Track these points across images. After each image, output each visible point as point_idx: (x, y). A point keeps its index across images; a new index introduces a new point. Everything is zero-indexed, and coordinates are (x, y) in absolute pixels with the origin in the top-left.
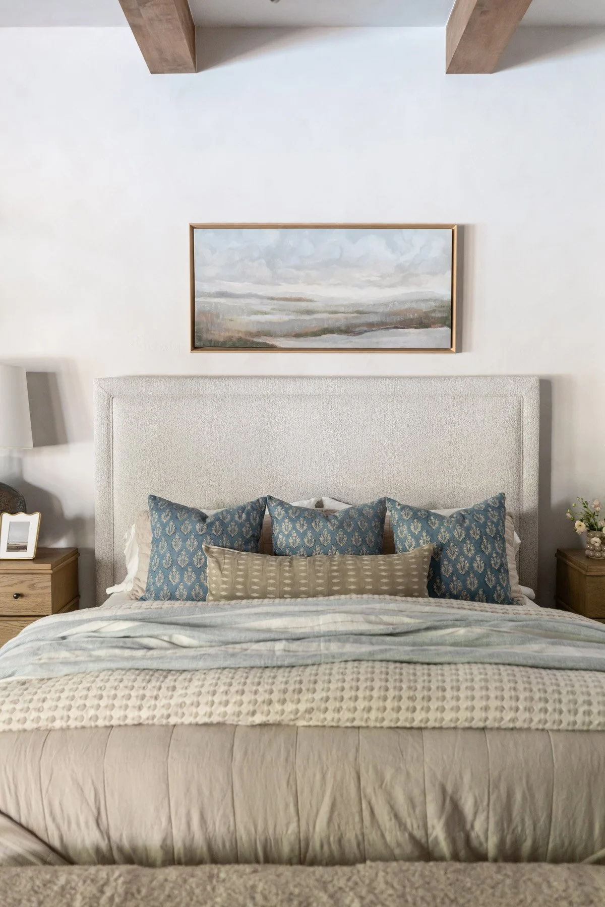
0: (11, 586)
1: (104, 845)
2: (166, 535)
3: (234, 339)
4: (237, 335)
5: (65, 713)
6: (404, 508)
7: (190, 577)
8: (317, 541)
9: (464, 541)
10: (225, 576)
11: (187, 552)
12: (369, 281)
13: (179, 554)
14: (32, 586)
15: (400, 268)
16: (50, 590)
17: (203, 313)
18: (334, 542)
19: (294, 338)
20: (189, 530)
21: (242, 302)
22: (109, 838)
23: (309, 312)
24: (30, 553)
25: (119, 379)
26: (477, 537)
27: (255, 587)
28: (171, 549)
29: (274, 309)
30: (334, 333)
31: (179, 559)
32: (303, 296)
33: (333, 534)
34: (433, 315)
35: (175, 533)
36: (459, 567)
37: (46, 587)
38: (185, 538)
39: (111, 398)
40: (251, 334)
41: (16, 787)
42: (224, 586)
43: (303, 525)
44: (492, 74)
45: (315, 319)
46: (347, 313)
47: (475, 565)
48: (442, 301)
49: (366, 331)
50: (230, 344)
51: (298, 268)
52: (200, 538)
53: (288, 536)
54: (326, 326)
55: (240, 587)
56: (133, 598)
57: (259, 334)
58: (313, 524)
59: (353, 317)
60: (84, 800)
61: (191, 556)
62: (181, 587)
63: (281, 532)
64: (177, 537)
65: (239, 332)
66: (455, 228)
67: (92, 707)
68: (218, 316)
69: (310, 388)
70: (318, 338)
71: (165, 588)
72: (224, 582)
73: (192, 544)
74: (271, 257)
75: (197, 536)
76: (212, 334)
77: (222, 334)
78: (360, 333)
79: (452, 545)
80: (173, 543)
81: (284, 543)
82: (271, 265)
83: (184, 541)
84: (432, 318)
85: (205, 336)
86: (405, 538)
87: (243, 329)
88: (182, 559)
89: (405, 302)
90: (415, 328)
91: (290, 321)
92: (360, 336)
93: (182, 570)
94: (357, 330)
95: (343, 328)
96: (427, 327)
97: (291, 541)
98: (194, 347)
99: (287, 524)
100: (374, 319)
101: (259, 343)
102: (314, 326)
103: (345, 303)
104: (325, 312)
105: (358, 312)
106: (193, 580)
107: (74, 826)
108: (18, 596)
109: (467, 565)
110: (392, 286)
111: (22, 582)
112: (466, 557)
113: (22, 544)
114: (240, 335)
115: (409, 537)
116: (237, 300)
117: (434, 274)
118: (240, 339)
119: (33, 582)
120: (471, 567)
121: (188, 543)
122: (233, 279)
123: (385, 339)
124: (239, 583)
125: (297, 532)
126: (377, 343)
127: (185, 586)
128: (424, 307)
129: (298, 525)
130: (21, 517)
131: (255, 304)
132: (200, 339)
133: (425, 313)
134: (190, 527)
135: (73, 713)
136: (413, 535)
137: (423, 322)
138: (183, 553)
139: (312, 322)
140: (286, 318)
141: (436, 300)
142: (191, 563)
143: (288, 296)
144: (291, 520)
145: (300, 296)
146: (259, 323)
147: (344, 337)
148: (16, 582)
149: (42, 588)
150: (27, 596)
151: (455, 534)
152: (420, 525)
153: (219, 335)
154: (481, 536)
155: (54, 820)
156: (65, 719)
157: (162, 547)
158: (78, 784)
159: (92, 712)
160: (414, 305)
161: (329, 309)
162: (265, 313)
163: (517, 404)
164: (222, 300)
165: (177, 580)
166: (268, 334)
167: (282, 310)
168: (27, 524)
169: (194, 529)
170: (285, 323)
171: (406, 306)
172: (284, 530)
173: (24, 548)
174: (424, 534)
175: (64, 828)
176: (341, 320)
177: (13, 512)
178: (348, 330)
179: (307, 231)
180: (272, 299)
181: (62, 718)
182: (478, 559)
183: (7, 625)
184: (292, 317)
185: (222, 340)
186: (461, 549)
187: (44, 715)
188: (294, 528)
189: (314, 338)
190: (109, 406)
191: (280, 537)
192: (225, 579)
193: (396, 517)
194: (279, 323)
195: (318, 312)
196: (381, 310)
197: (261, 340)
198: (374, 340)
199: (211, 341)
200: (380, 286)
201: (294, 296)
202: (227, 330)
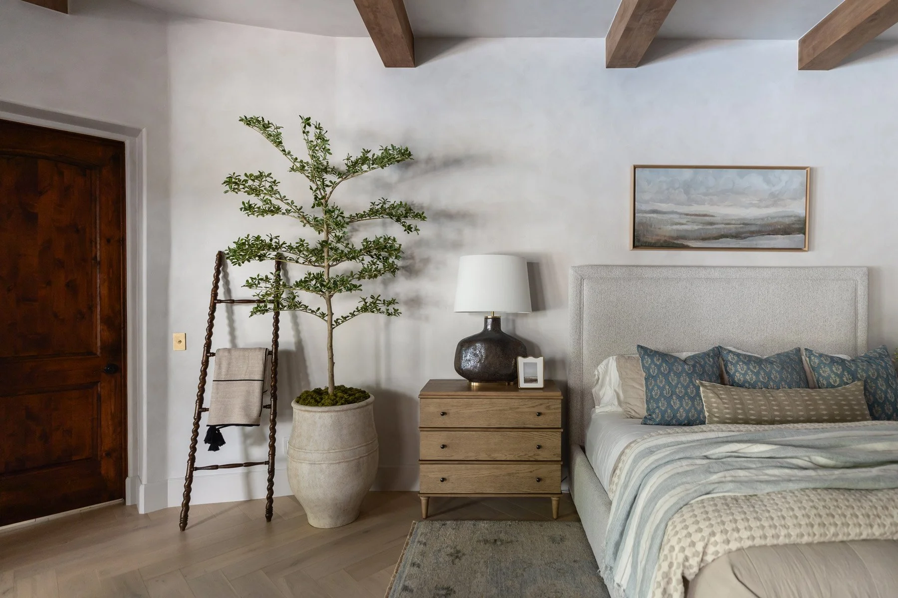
0: (533, 407)
2: (662, 373)
3: (662, 242)
4: (663, 239)
6: (821, 355)
7: (687, 404)
8: (769, 378)
9: (877, 378)
10: (724, 403)
11: (683, 385)
12: (751, 203)
13: (676, 386)
14: (548, 407)
15: (772, 195)
16: (560, 410)
17: (641, 224)
18: (782, 379)
19: (701, 241)
20: (680, 370)
21: (666, 217)
23: (711, 224)
24: (540, 384)
25: (586, 266)
26: (885, 376)
27: (752, 412)
28: (669, 384)
29: (688, 222)
30: (728, 238)
31: (677, 390)
32: (708, 213)
33: (780, 373)
34: (793, 226)
35: (669, 372)
36: (877, 397)
37: (557, 408)
38: (678, 375)
39: (582, 279)
40: (672, 238)
42: (727, 411)
43: (755, 367)
44: (829, 71)
45: (715, 228)
46: (737, 224)
47: (888, 396)
48: (799, 217)
49: (749, 237)
50: (659, 244)
51: (705, 195)
52: (690, 375)
53: (746, 373)
54: (723, 233)
55: (740, 411)
56: (629, 417)
57: (678, 238)
58: (763, 366)
59: (741, 228)
61: (686, 388)
62: (681, 410)
63: (736, 371)
64: (672, 375)
65: (665, 236)
66: (808, 169)
68: (651, 226)
69: (716, 274)
70: (717, 241)
71: (669, 411)
72: (726, 408)
73: (685, 379)
74: (687, 187)
75: (688, 374)
76: (647, 237)
77: (654, 238)
78: (745, 238)
79: (869, 381)
80: (670, 379)
81: (742, 379)
82: (687, 192)
83: (679, 377)
84: (793, 228)
85: (643, 239)
86: (829, 376)
87: (667, 234)
88: (679, 390)
89: (775, 218)
90: (782, 235)
91: (698, 229)
92: (744, 240)
93: (680, 399)
94: (743, 235)
95: (734, 234)
96: (789, 234)
97: (748, 378)
98: (635, 246)
99: (742, 366)
100: (753, 228)
101: (678, 244)
102: (715, 233)
103: (736, 218)
104: (722, 223)
105: (743, 224)
106: (690, 405)
108: (539, 414)
109: (883, 396)
110: (767, 207)
111: (541, 404)
112: (881, 390)
113: (533, 378)
114: (665, 238)
115: (833, 376)
116: (664, 215)
117: (794, 199)
118: (665, 241)
119: (548, 405)
120: (886, 397)
121: (682, 379)
122: (661, 201)
123: (761, 242)
124: (739, 409)
125: (752, 371)
126: (756, 244)
127: (685, 410)
128: (787, 221)
129: (751, 367)
130: (530, 359)
131: (676, 218)
132: (639, 241)
133: (788, 225)
134: (680, 368)
136: (836, 374)
137: (786, 231)
138: (680, 386)
139: (712, 230)
140: (696, 227)
141: (795, 216)
142: (686, 393)
143: (697, 213)
144: (744, 363)
145: (705, 213)
146: (678, 230)
147: (734, 240)
148: (535, 404)
149: (555, 409)
150: (544, 414)
151: (870, 373)
152: (840, 367)
153: (651, 239)
154: (887, 376)
157: (661, 382)
160: (781, 220)
161: (725, 222)
162: (682, 224)
163: (854, 285)
164: (655, 215)
165: (678, 405)
166: (684, 238)
167: (693, 222)
168: (535, 364)
169: (683, 369)
170: (695, 230)
171: (775, 220)
172: (740, 370)
173: (536, 381)
174: (846, 374)
176: (732, 228)
177: (525, 356)
178: (737, 236)
179: (711, 171)
180: (687, 215)
182: (890, 392)
183: (530, 434)
184: (700, 227)
185: (653, 241)
186: (876, 384)
188: (749, 369)
189: (714, 241)
190: (581, 284)
191: (737, 374)
192: (726, 406)
193: (817, 361)
194: (691, 231)
195: (717, 224)
196: (759, 223)
197: (680, 242)
198: (755, 242)
199: (646, 242)
200: (759, 207)
201: (701, 213)
202: (657, 235)
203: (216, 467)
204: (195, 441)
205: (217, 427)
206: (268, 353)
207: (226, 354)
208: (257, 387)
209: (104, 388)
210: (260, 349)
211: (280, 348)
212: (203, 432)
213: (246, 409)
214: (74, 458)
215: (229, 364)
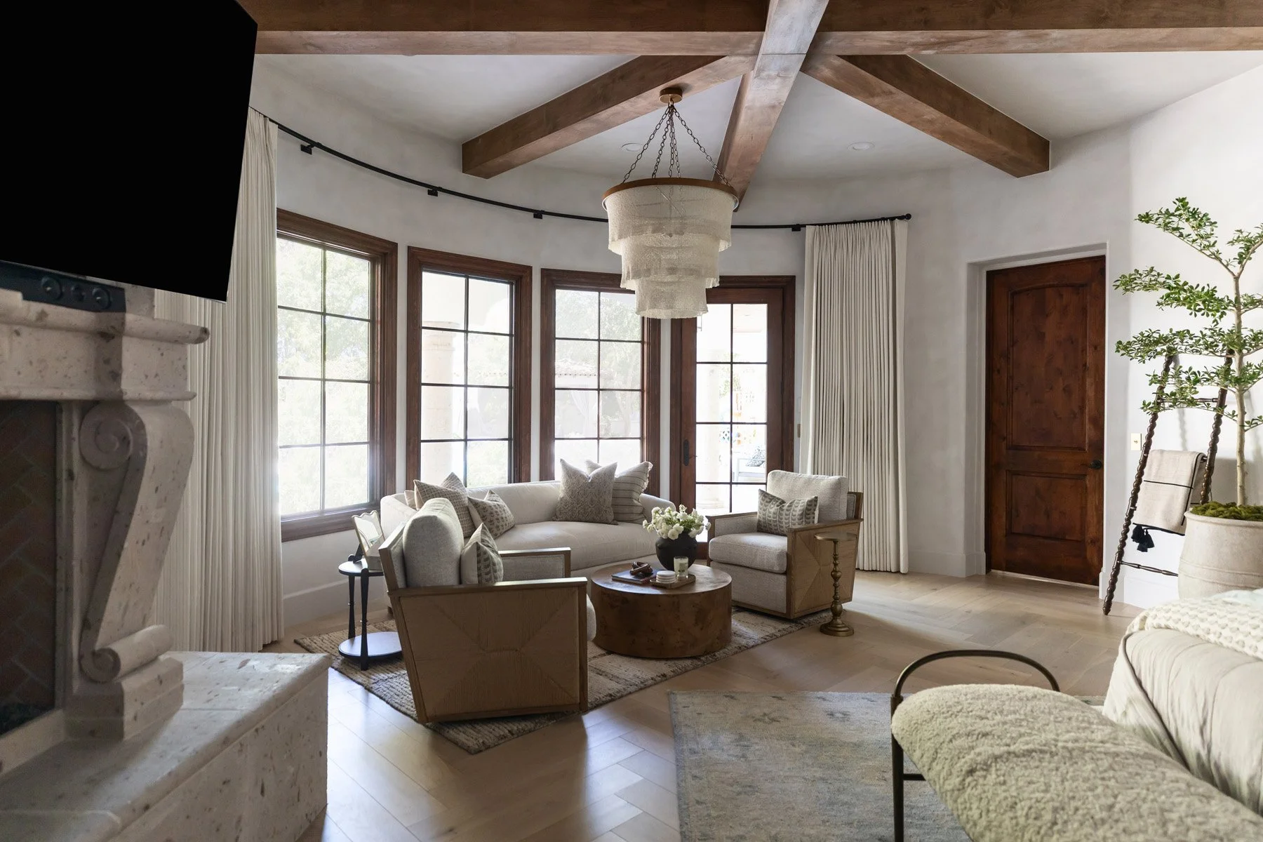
1: (1204, 753)
5: (1219, 630)
22: (1209, 751)
41: (1154, 671)
60: (1195, 704)
67: (1242, 633)
107: (1185, 725)
135: (1226, 632)
155: (1173, 711)
156: (1218, 634)
158: (1194, 689)
159: (1241, 637)
175: (1179, 722)
181: (1215, 633)
187: (1204, 625)
203: (1139, 567)
204: (1125, 537)
205: (1143, 528)
206: (1201, 459)
207: (1158, 455)
208: (1182, 492)
209: (1089, 481)
210: (1194, 452)
211: (1218, 455)
212: (1132, 527)
213: (1167, 515)
214: (1067, 537)
215: (1159, 465)
